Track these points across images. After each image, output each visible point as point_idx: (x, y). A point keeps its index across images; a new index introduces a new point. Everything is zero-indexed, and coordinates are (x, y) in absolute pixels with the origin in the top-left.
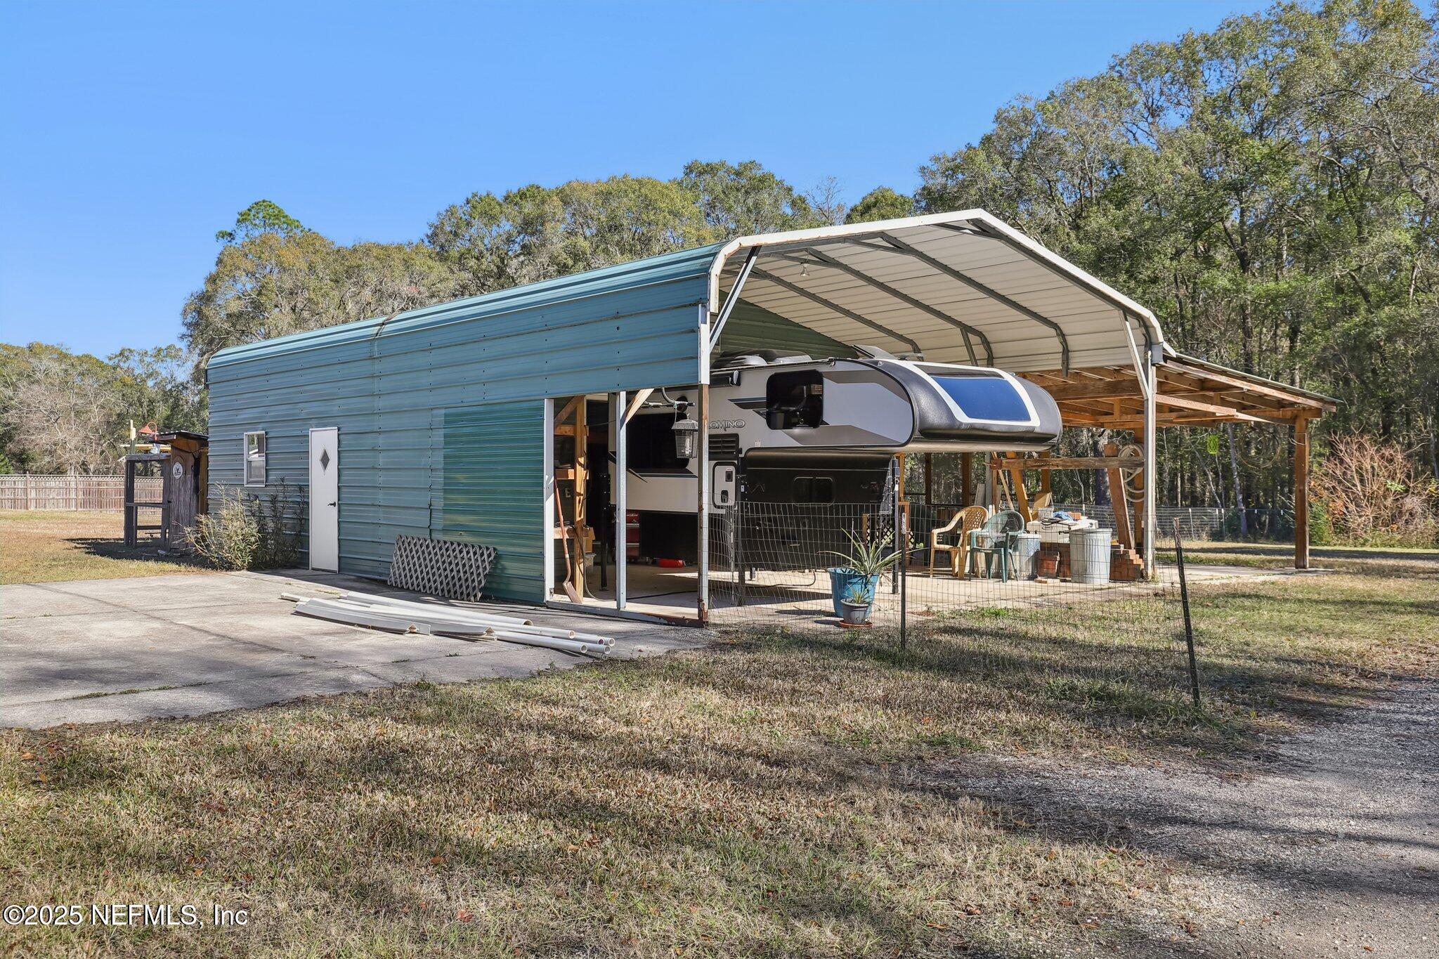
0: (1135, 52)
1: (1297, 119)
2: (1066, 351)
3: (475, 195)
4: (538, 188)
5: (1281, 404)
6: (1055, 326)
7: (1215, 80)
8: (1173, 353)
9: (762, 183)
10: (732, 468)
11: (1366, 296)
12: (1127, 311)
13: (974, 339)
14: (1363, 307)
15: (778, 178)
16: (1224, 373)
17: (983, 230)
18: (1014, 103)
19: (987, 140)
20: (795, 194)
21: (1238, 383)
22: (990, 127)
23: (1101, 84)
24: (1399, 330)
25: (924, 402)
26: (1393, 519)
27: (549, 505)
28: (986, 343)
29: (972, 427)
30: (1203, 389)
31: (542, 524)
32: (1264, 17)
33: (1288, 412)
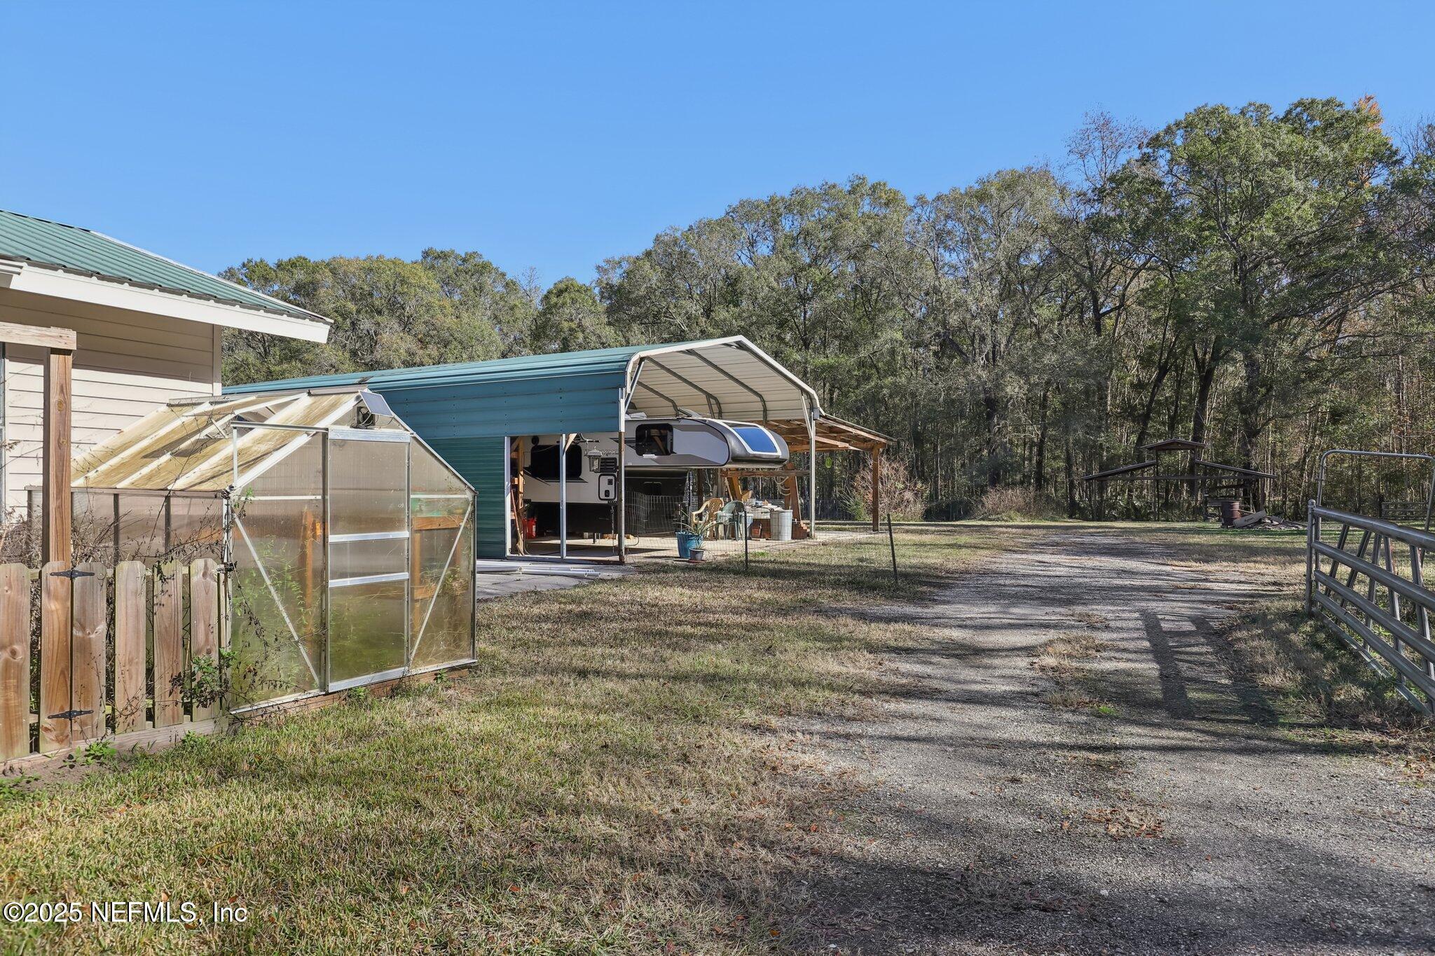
0: (742, 205)
1: (838, 258)
2: (765, 410)
3: (249, 261)
4: (305, 259)
5: (865, 440)
6: (760, 396)
7: (788, 225)
8: (824, 414)
9: (484, 268)
10: (612, 477)
11: (878, 369)
12: (803, 390)
13: (712, 401)
14: (875, 377)
15: (494, 266)
16: (844, 424)
17: (741, 346)
18: (668, 232)
19: (648, 254)
20: (508, 277)
21: (850, 429)
22: (650, 245)
23: (720, 223)
24: (897, 390)
25: (733, 443)
26: (898, 505)
27: (508, 499)
28: (718, 404)
29: (755, 456)
30: (831, 432)
31: (504, 511)
32: (818, 190)
33: (869, 445)
